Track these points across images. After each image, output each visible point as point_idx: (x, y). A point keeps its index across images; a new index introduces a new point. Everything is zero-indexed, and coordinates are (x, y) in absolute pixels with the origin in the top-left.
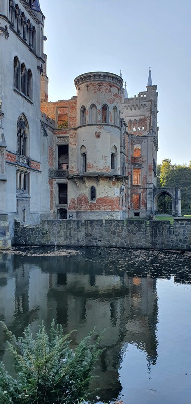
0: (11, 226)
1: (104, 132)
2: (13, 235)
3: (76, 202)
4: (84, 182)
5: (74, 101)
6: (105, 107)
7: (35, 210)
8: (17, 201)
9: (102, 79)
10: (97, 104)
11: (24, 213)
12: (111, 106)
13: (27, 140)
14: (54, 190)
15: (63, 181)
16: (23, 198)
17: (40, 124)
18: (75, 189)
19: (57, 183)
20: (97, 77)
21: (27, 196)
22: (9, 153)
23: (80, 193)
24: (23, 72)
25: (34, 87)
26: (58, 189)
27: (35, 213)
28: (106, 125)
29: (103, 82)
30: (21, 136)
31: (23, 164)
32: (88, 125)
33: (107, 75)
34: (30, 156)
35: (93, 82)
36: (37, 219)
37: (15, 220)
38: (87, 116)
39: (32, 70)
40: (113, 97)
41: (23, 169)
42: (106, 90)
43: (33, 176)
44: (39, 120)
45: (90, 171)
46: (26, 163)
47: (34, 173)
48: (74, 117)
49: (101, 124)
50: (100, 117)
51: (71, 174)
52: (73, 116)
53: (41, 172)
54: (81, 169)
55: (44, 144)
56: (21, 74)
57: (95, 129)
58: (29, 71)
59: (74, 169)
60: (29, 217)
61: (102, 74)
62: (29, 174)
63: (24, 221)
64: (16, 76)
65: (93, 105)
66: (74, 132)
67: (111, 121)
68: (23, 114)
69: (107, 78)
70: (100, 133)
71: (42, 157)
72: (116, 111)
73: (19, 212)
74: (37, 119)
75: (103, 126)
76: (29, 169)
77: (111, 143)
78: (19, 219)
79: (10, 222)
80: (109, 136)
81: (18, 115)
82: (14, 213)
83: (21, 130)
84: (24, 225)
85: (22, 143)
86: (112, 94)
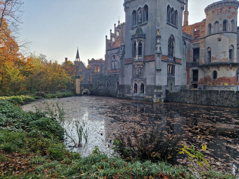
0: (164, 93)
1: (223, 37)
2: (165, 97)
3: (203, 80)
4: (209, 68)
5: (204, 22)
6: (225, 22)
7: (178, 84)
8: (168, 80)
9: (223, 5)
10: (219, 21)
11: (171, 86)
12: (229, 21)
13: (174, 48)
14: (190, 74)
15: (195, 68)
16: (171, 78)
17: (181, 39)
18: (203, 73)
19: (192, 70)
20: (220, 5)
21: (173, 77)
22: (164, 56)
23: (206, 74)
24: (173, 13)
25: (178, 19)
26: (192, 73)
27: (177, 86)
28: (225, 33)
29: (224, 7)
30: (171, 47)
31: (171, 61)
32: (213, 35)
34: (175, 56)
35: (217, 8)
36: (179, 89)
37: (166, 89)
38: (212, 30)
39: (177, 10)
40: (231, 14)
41: (171, 63)
42: (226, 11)
43: (177, 67)
44: (181, 37)
45: (213, 61)
46: (173, 60)
47: (177, 65)
48: (204, 31)
49: (222, 33)
50: (221, 29)
51: (200, 64)
52: (203, 30)
53: (181, 64)
54: (207, 61)
55: (183, 49)
56: (171, 14)
57: (218, 36)
59: (203, 61)
60: (174, 88)
62: (174, 66)
63: (171, 90)
64: (168, 16)
65: (217, 22)
66: (203, 40)
67: (230, 29)
68: (172, 35)
69: (227, 3)
70: (221, 38)
71: (182, 56)
72: (233, 22)
73: (169, 85)
74: (180, 36)
75: (224, 34)
76: (174, 63)
77: (229, 43)
78: (168, 89)
79: (163, 91)
80: (228, 39)
81: (169, 36)
82: (166, 86)
83: (170, 43)
84: (171, 92)
85: (171, 50)
86: (231, 12)
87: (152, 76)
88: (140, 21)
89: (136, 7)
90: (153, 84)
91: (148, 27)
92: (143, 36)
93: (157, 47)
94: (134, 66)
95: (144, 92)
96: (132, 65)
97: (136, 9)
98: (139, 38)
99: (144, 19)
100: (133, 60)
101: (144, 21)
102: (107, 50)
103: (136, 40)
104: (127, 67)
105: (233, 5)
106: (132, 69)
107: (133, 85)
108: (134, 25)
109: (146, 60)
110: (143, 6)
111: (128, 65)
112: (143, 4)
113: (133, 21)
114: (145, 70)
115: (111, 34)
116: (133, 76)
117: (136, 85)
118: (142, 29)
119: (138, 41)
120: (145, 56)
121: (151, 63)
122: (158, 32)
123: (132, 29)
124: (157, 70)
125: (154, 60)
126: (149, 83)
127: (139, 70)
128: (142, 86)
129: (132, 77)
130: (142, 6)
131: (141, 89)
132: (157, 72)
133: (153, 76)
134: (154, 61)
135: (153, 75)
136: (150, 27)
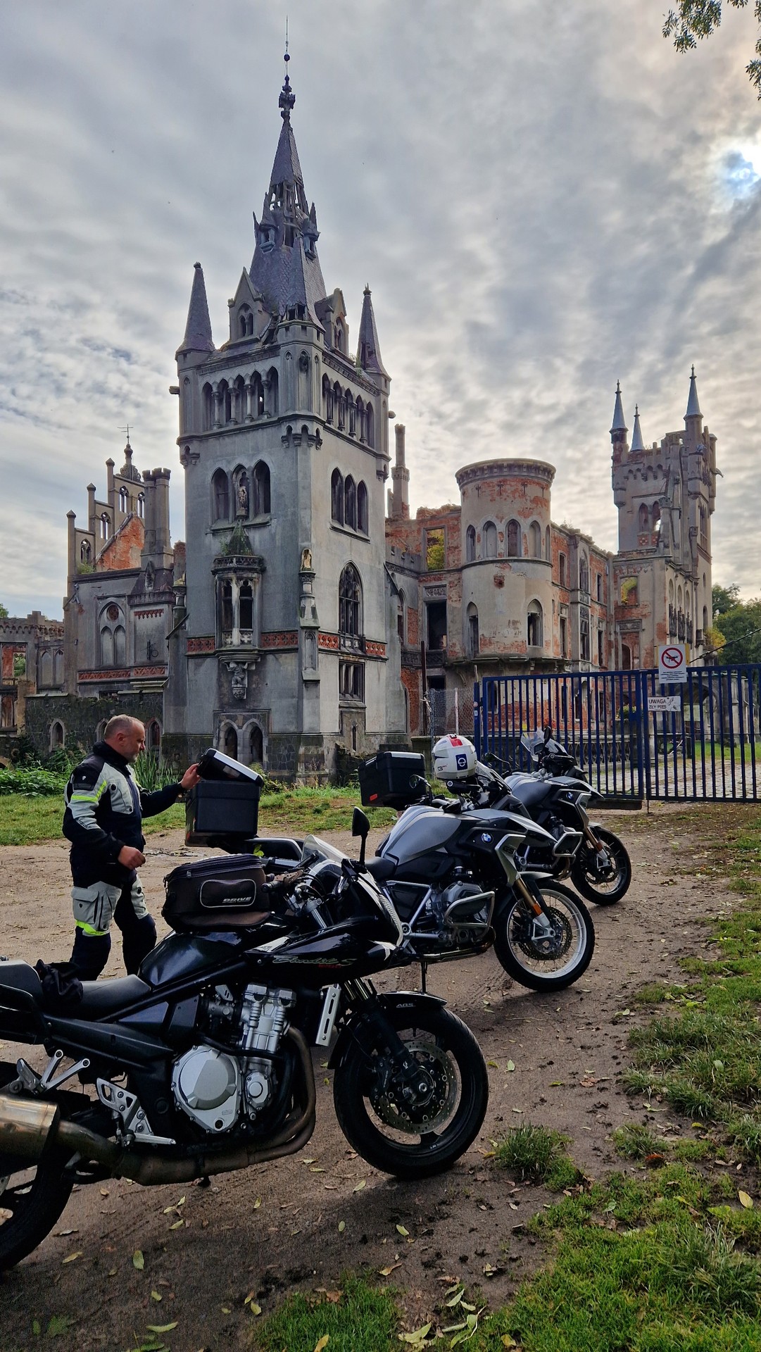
0: (329, 757)
1: (510, 575)
2: (333, 771)
5: (455, 515)
6: (513, 524)
7: (376, 729)
8: (341, 713)
9: (505, 474)
10: (497, 523)
11: (355, 735)
12: (525, 525)
13: (360, 606)
15: (435, 672)
16: (353, 708)
17: (383, 573)
18: (458, 686)
20: (495, 470)
21: (360, 704)
22: (327, 636)
23: (467, 694)
24: (351, 490)
25: (370, 511)
27: (375, 734)
28: (515, 561)
29: (508, 478)
30: (348, 602)
31: (351, 650)
32: (480, 563)
33: (516, 466)
34: (365, 633)
35: (488, 481)
36: (379, 744)
37: (337, 746)
38: (478, 547)
39: (366, 481)
40: (529, 505)
41: (351, 658)
42: (514, 492)
43: (371, 669)
44: (381, 565)
45: (486, 651)
46: (357, 646)
47: (372, 663)
48: (457, 547)
49: (507, 561)
50: (503, 547)
51: (451, 658)
52: (455, 544)
53: (386, 660)
54: (468, 649)
55: (391, 610)
56: (347, 492)
57: (493, 570)
58: (362, 484)
59: (458, 649)
60: (364, 742)
61: (505, 464)
62: (363, 665)
63: (355, 749)
64: (336, 500)
65: (489, 525)
66: (456, 575)
67: (526, 553)
68: (351, 564)
69: (516, 469)
70: (503, 577)
71: (388, 633)
72: (537, 529)
73: (345, 733)
74: (377, 566)
75: (510, 564)
76: (361, 657)
77: (528, 594)
78: (345, 743)
79: (328, 749)
80: (523, 581)
81: (341, 567)
82: (336, 734)
83: (347, 591)
84: (352, 754)
85: (351, 614)
86: (528, 498)
87: (290, 700)
88: (241, 512)
89: (229, 462)
90: (292, 729)
91: (273, 537)
92: (256, 567)
93: (304, 609)
94: (223, 667)
95: (261, 758)
96: (217, 660)
97: (229, 468)
98: (243, 570)
99: (255, 505)
100: (221, 646)
101: (256, 514)
102: (76, 579)
103: (232, 575)
104: (198, 666)
105: (533, 475)
106: (215, 676)
107: (222, 735)
108: (219, 518)
109: (269, 645)
110: (253, 464)
111: (200, 660)
112: (253, 455)
113: (217, 504)
114: (264, 679)
115: (94, 504)
116: (220, 700)
117: (231, 732)
118: (251, 538)
119: (239, 579)
120: (262, 634)
121: (286, 658)
122: (306, 557)
123: (215, 532)
124: (306, 681)
125: (296, 646)
126: (279, 723)
127: (243, 679)
128: (256, 735)
129: (217, 705)
130: (250, 464)
131: (252, 747)
132: (307, 687)
133: (294, 701)
134: (296, 650)
135: (293, 697)
136: (278, 537)
